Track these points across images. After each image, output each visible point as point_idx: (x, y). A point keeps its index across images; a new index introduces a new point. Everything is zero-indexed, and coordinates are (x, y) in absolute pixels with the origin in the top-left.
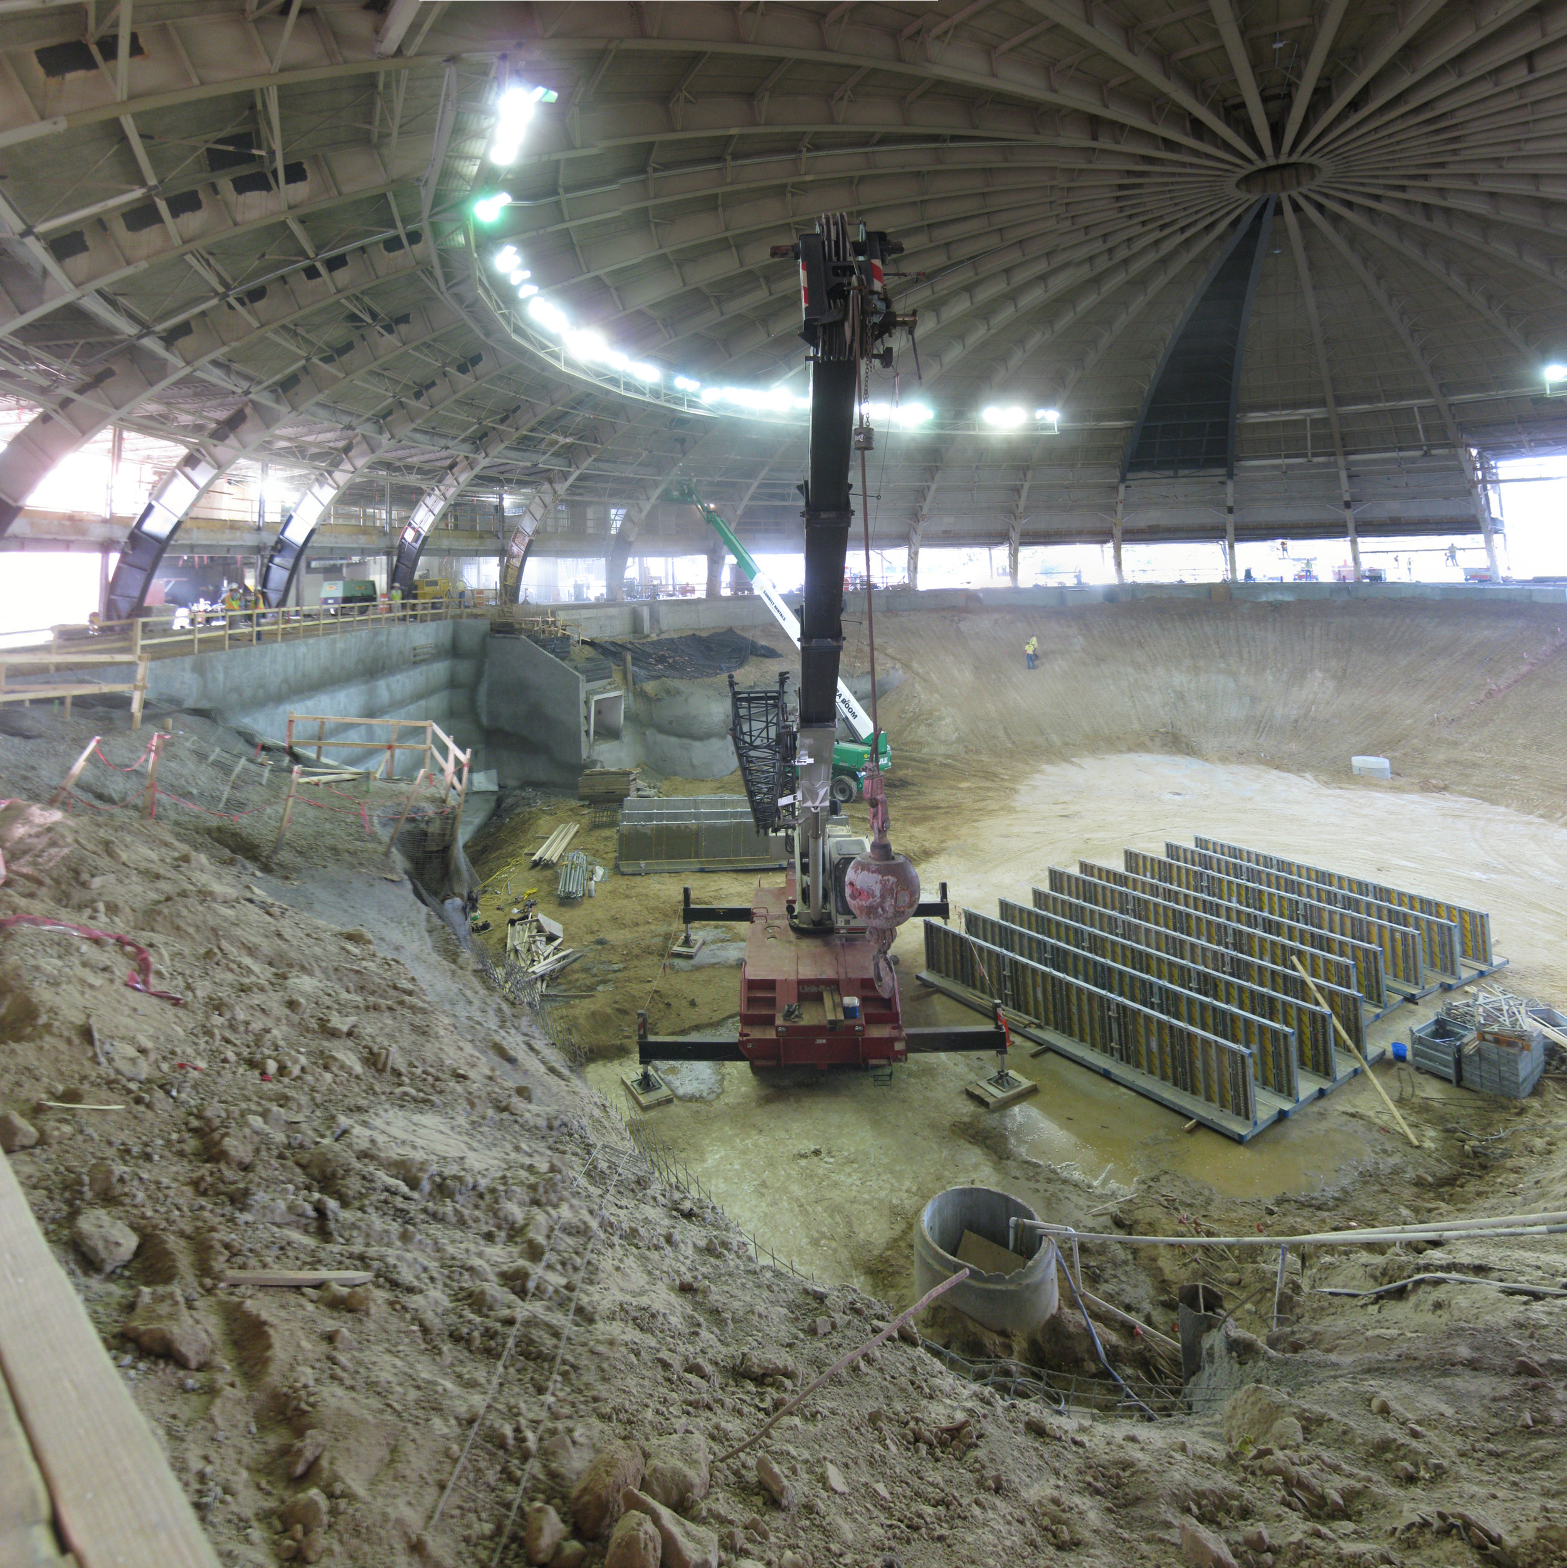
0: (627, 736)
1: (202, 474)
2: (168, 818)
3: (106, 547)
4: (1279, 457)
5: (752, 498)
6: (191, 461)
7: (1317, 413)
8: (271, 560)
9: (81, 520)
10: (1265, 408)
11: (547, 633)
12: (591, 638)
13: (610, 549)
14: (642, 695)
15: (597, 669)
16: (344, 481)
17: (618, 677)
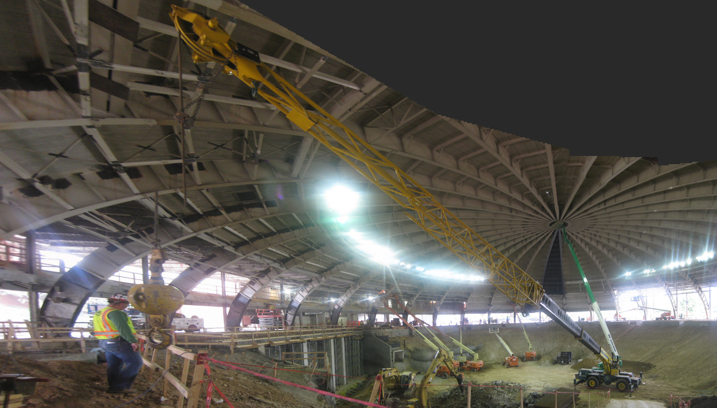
0: (406, 361)
1: (257, 287)
3: (225, 305)
4: (573, 292)
5: (444, 300)
6: (251, 283)
8: (287, 312)
9: (214, 297)
10: (571, 280)
11: (381, 335)
12: (396, 336)
13: (404, 312)
14: (410, 351)
15: (396, 344)
16: (310, 290)
17: (402, 346)
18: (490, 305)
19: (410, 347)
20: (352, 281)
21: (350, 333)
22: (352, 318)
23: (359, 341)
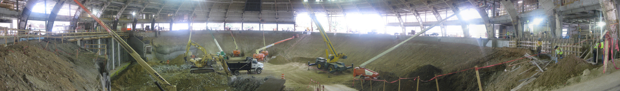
0: (153, 53)
1: (81, 10)
2: (63, 55)
4: (267, 10)
6: (79, 8)
7: (273, 3)
8: (94, 23)
10: (266, 2)
11: (139, 36)
12: (147, 37)
13: (152, 22)
14: (155, 47)
15: (147, 42)
16: (103, 10)
17: (151, 43)
18: (208, 17)
19: (156, 44)
20: (123, 3)
21: (122, 34)
22: (124, 27)
23: (127, 40)
